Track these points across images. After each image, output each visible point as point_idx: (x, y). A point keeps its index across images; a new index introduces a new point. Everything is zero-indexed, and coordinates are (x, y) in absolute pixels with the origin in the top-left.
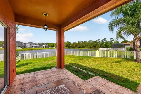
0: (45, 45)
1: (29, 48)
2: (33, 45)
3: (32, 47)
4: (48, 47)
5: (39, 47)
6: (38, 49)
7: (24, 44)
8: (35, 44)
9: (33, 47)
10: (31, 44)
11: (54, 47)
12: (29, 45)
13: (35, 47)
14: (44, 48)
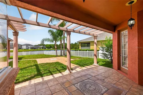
0: (41, 47)
1: (25, 49)
2: (29, 47)
3: (28, 48)
4: (45, 48)
5: (34, 48)
6: (34, 50)
7: (20, 46)
8: (32, 45)
9: (30, 49)
10: (27, 45)
11: (51, 48)
12: (25, 46)
14: (40, 50)
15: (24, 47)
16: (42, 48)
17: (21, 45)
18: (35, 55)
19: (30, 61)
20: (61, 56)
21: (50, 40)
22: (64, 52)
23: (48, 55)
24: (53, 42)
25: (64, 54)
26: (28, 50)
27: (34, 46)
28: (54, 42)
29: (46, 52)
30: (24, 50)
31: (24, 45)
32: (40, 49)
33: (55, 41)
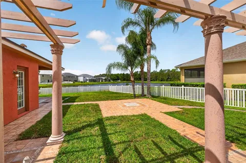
1: (82, 82)
2: (87, 79)
3: (86, 81)
5: (94, 81)
6: (93, 83)
8: (91, 76)
9: (88, 81)
10: (84, 76)
11: (118, 80)
12: (82, 77)
13: (91, 81)
14: (102, 83)
15: (81, 79)
16: (105, 79)
17: (77, 76)
18: (96, 92)
19: (89, 107)
20: (143, 96)
21: (121, 66)
22: (149, 88)
23: (116, 93)
24: (127, 68)
25: (149, 93)
26: (86, 83)
27: (94, 77)
28: (129, 68)
29: (113, 88)
30: (80, 83)
31: (80, 76)
32: (102, 81)
33: (131, 66)
